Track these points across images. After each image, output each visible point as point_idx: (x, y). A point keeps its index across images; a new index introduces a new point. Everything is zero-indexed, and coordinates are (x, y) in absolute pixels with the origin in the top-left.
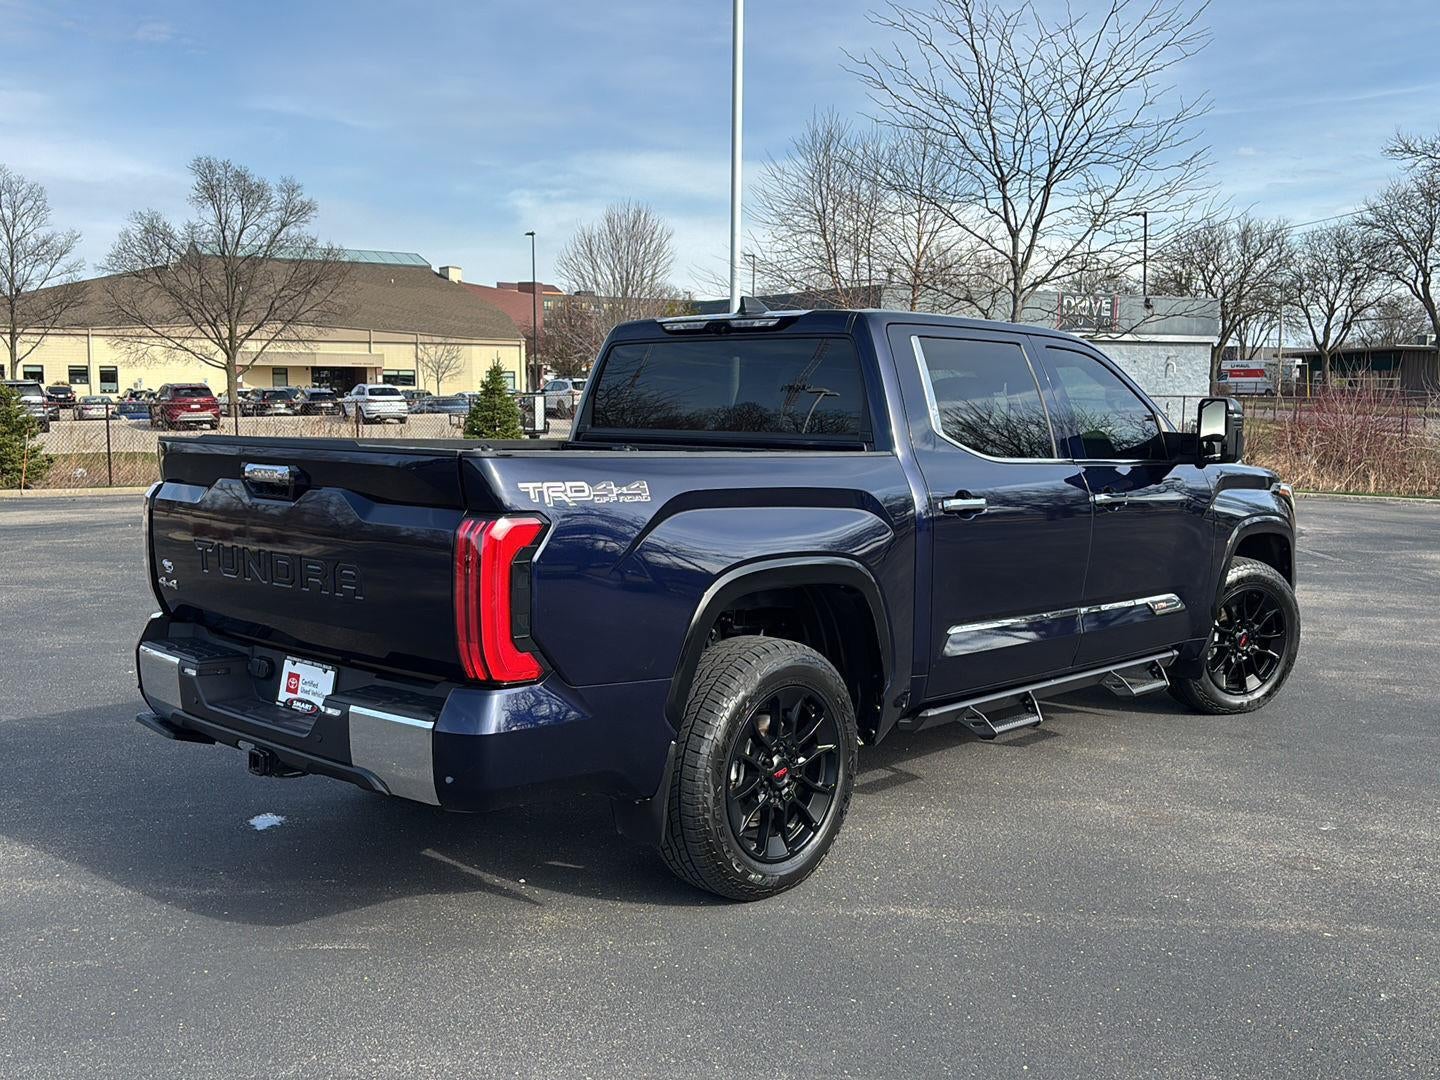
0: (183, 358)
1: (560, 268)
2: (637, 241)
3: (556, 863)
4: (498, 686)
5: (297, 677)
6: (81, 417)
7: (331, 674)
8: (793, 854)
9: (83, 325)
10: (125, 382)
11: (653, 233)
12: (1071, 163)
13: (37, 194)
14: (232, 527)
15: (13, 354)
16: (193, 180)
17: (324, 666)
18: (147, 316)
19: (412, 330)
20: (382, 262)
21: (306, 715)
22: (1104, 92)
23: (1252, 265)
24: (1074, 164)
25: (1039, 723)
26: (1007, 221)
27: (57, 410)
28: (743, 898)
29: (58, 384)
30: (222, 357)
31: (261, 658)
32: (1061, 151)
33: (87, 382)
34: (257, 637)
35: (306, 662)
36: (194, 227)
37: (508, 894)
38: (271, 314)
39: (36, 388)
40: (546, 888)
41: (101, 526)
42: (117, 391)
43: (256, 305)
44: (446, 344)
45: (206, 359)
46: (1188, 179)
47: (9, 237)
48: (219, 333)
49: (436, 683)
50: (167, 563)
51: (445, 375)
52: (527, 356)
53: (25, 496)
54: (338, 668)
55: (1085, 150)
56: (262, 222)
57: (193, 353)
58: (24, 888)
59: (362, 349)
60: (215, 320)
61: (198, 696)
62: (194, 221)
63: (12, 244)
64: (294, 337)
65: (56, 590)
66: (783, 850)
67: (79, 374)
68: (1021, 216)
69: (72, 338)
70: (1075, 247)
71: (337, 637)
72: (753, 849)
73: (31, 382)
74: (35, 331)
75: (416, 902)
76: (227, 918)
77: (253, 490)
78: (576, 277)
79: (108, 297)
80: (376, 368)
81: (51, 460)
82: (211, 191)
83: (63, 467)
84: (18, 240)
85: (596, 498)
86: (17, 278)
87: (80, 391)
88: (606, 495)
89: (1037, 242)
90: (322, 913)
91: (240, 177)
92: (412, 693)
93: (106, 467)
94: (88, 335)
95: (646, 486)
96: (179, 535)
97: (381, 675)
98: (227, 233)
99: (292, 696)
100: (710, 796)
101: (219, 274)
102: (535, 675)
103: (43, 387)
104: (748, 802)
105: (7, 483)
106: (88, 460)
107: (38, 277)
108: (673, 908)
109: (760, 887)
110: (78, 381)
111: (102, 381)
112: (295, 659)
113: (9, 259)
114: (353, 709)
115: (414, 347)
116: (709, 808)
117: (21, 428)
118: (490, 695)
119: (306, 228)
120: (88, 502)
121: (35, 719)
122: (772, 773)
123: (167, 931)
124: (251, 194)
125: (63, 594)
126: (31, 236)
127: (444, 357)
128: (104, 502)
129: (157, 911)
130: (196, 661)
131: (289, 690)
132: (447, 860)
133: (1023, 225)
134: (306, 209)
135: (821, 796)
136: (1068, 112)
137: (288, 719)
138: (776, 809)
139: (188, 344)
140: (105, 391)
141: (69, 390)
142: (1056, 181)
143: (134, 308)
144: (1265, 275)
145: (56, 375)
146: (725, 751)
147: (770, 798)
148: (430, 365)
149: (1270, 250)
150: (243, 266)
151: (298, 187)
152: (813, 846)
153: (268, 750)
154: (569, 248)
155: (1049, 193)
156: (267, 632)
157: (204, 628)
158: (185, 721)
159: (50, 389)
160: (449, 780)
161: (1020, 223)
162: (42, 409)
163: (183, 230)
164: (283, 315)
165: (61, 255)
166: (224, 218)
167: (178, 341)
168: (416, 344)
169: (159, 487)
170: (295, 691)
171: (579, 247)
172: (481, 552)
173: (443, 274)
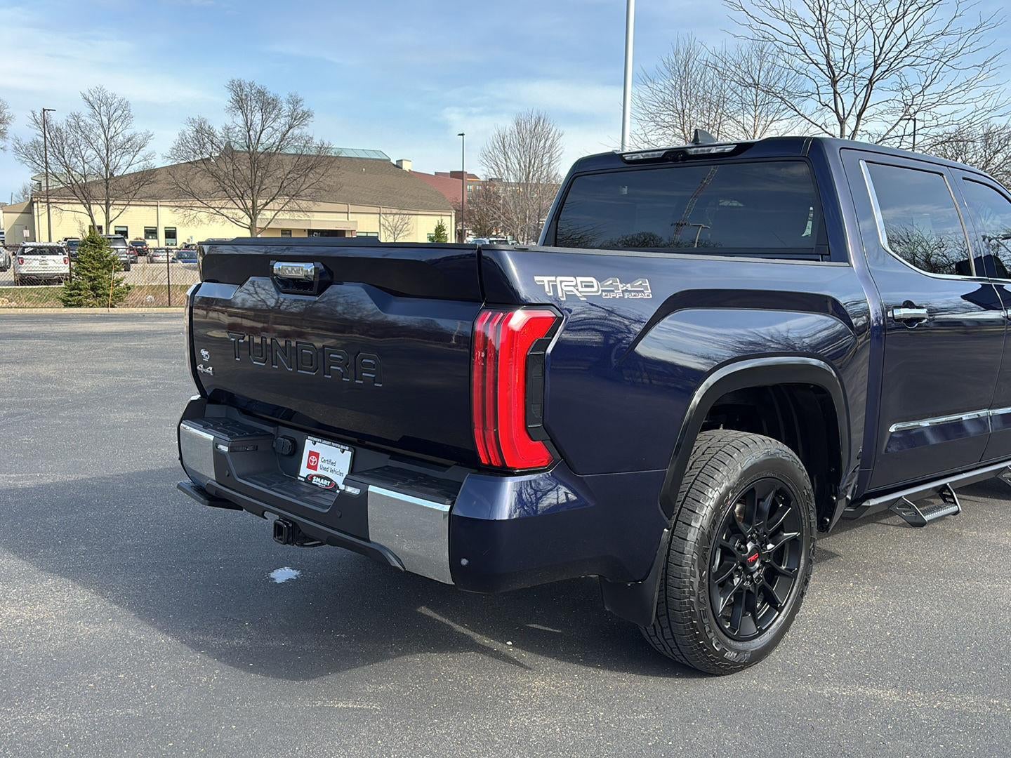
0: (220, 221)
1: (481, 158)
2: (537, 139)
3: (535, 626)
4: (511, 473)
5: (317, 455)
6: (152, 262)
7: (348, 454)
8: (762, 632)
9: (154, 197)
10: (181, 239)
11: (549, 133)
12: (890, 66)
13: (124, 105)
14: (260, 325)
15: (107, 217)
16: (230, 95)
17: (342, 446)
18: (196, 191)
19: (377, 205)
20: (357, 156)
21: (325, 490)
22: (920, 8)
23: (991, 158)
24: (893, 65)
25: (958, 512)
26: (836, 112)
27: (136, 257)
28: (717, 673)
29: (137, 239)
30: (247, 221)
31: (284, 437)
32: (883, 56)
33: (157, 238)
34: (281, 418)
35: (325, 442)
36: (229, 129)
37: (498, 655)
38: (282, 191)
39: (123, 240)
40: (532, 651)
41: (160, 334)
42: (176, 245)
43: (271, 185)
44: (400, 214)
45: (236, 221)
46: (982, 78)
47: (105, 136)
48: (246, 203)
49: (448, 467)
50: (204, 353)
51: (400, 235)
52: (456, 224)
53: (111, 312)
54: (354, 449)
55: (903, 54)
56: (276, 125)
57: (227, 218)
58: (82, 632)
59: (343, 217)
60: (243, 194)
61: (230, 470)
62: (229, 124)
63: (107, 141)
64: (297, 207)
65: (126, 378)
66: (753, 629)
67: (151, 232)
68: (848, 108)
69: (148, 208)
70: (889, 131)
71: (345, 419)
72: (727, 627)
73: (119, 236)
74: (122, 202)
75: (417, 660)
76: (251, 670)
77: (281, 286)
78: (493, 165)
79: (170, 178)
80: (352, 231)
81: (129, 288)
82: (240, 103)
83: (138, 295)
84: (111, 138)
85: (604, 294)
86: (111, 164)
87: (151, 243)
88: (613, 291)
89: (860, 127)
90: (337, 668)
91: (261, 93)
92: (425, 476)
93: (166, 293)
94: (157, 206)
95: (648, 284)
96: (216, 334)
97: (394, 456)
98: (251, 133)
99: (313, 472)
100: (696, 581)
101: (246, 161)
102: (544, 462)
103: (127, 241)
104: (724, 586)
105: (100, 304)
106: (154, 290)
107: (126, 165)
108: (651, 679)
109: (734, 663)
110: (150, 237)
111: (166, 237)
112: (315, 439)
113: (105, 151)
114: (372, 489)
115: (378, 215)
116: (694, 591)
117: (110, 265)
118: (502, 481)
119: (305, 129)
120: (153, 318)
121: (104, 478)
122: (746, 558)
123: (200, 680)
124: (268, 105)
125: (131, 381)
126: (120, 135)
127: (399, 223)
128: (164, 318)
129: (194, 660)
130: (228, 439)
131: (309, 466)
132: (439, 618)
133: (848, 115)
134: (306, 115)
135: (785, 579)
136: (889, 26)
137: (309, 494)
138: (748, 591)
139: (223, 211)
140: (168, 244)
141: (144, 243)
142: (877, 80)
143: (187, 186)
144: (1002, 165)
145: (136, 233)
146: (710, 538)
147: (743, 582)
148: (390, 228)
149: (1006, 147)
150: (262, 157)
151: (300, 100)
152: (778, 624)
153: (291, 522)
154: (489, 145)
155: (871, 89)
156: (290, 414)
157: (235, 409)
158: (217, 490)
159: (133, 243)
160: (464, 562)
161: (846, 112)
162: (126, 255)
163: (221, 131)
164: (290, 193)
165: (140, 148)
166: (249, 122)
167: (217, 210)
168: (379, 214)
169: (199, 286)
170: (315, 468)
171: (496, 143)
172: (498, 348)
173: (399, 165)
